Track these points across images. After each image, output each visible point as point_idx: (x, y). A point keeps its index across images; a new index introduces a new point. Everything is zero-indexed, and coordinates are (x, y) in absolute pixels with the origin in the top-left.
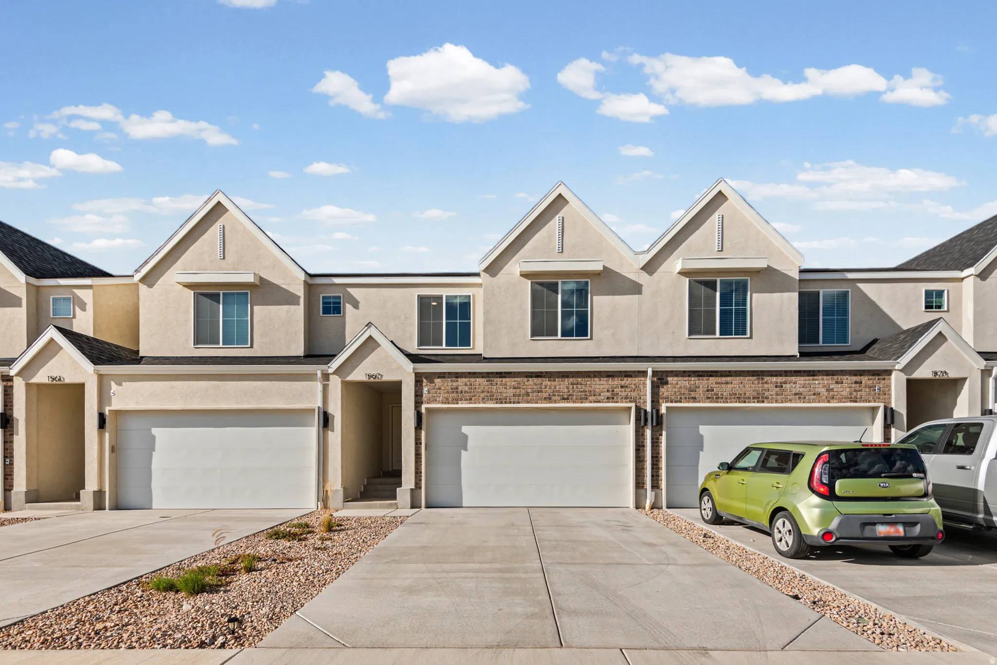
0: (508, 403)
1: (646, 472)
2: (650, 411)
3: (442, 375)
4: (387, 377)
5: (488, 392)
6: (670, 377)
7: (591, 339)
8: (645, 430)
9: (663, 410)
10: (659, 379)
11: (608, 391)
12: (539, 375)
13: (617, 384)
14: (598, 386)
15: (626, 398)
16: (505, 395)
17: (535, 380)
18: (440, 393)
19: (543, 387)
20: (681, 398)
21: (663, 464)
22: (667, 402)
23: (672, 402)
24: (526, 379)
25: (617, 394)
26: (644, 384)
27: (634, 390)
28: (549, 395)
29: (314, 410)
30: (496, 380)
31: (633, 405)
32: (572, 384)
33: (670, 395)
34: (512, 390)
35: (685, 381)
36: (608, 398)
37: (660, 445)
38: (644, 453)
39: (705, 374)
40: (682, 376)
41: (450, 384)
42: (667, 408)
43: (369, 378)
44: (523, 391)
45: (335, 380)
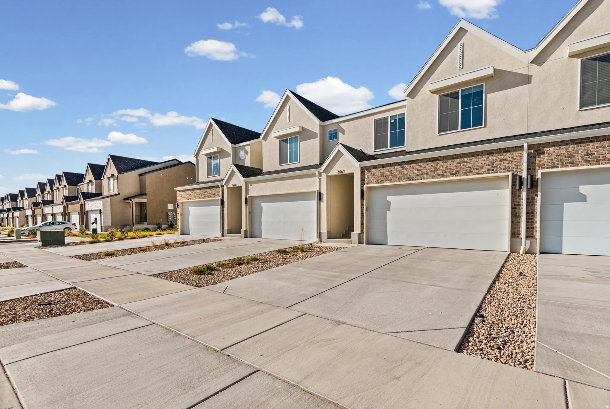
0: (414, 180)
1: (521, 225)
2: (526, 177)
3: (375, 167)
4: (347, 172)
5: (402, 174)
6: (547, 148)
7: (485, 126)
8: (521, 192)
9: (539, 175)
10: (536, 151)
11: (489, 165)
12: (435, 159)
13: (496, 158)
14: (480, 162)
15: (504, 169)
16: (412, 175)
17: (432, 163)
18: (374, 178)
19: (438, 167)
20: (558, 164)
21: (538, 219)
22: (543, 168)
23: (548, 168)
24: (426, 163)
25: (496, 166)
26: (521, 156)
27: (512, 162)
28: (443, 172)
29: (315, 192)
30: (406, 166)
31: (510, 174)
32: (459, 163)
33: (546, 162)
34: (417, 171)
35: (562, 149)
36: (488, 170)
37: (536, 203)
38: (520, 210)
39: (585, 141)
40: (560, 146)
41: (380, 171)
42: (542, 174)
43: (339, 173)
44: (424, 172)
45: (324, 176)
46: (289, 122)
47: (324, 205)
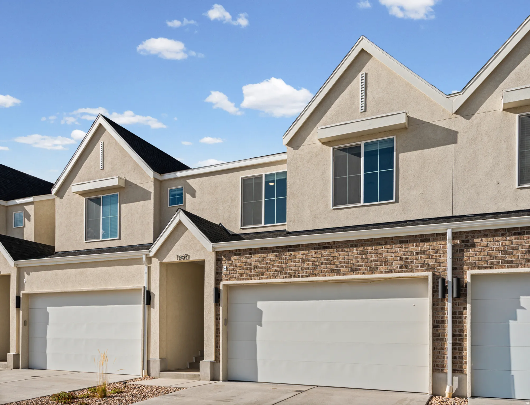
0: (297, 277)
1: (446, 353)
2: (451, 280)
3: (238, 252)
4: (194, 258)
5: (278, 267)
6: (478, 238)
7: (397, 201)
8: (445, 303)
9: (468, 279)
11: (401, 259)
12: (326, 246)
13: (411, 250)
14: (389, 254)
15: (422, 266)
16: (294, 269)
17: (323, 251)
18: (236, 270)
19: (331, 258)
20: (492, 263)
21: (467, 344)
22: (473, 268)
23: (479, 268)
24: (313, 252)
25: (411, 261)
26: (445, 248)
27: (432, 256)
28: (337, 267)
29: (141, 289)
30: (285, 253)
31: (430, 274)
32: (361, 254)
33: (477, 259)
34: (300, 263)
35: (497, 241)
36: (401, 267)
37: (464, 320)
38: (444, 330)
39: (525, 231)
40: (494, 236)
41: (245, 260)
42: (473, 276)
43: (180, 259)
44: (311, 264)
45: (156, 263)
46: (103, 169)
47: (155, 312)
